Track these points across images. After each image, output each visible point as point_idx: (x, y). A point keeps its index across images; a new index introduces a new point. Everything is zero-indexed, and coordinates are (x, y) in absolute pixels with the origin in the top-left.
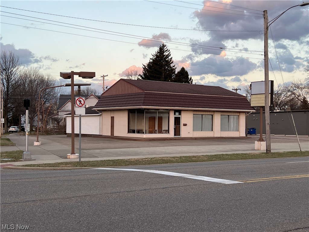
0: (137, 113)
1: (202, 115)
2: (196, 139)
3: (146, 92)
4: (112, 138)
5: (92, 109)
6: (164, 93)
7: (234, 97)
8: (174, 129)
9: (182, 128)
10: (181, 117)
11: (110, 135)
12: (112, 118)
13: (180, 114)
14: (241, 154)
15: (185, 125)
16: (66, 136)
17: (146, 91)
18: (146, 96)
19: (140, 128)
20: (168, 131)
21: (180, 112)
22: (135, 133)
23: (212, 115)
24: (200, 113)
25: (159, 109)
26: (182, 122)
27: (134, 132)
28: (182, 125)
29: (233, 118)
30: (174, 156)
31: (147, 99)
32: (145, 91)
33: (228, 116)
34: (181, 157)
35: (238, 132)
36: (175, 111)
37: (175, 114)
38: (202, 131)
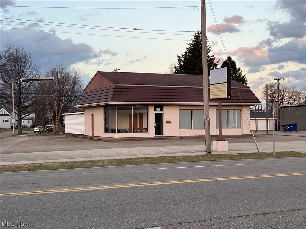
1: (191, 110)
2: (181, 138)
3: (117, 85)
5: (75, 106)
6: (140, 85)
8: (154, 127)
9: (165, 126)
10: (163, 113)
11: (91, 135)
12: (92, 115)
13: (162, 110)
15: (168, 122)
16: (65, 136)
17: (117, 84)
18: (117, 90)
20: (147, 130)
21: (161, 107)
24: (188, 108)
25: (136, 105)
26: (165, 118)
28: (165, 122)
29: (234, 113)
31: (117, 93)
32: (116, 85)
33: (227, 110)
36: (156, 107)
37: (155, 110)
38: (192, 129)
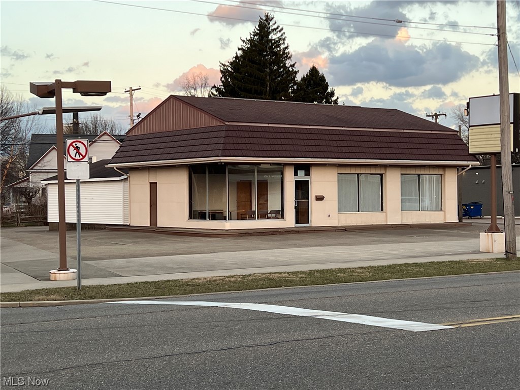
0: (209, 173)
1: (358, 174)
2: (345, 230)
3: (229, 124)
4: (154, 231)
5: (106, 166)
6: (270, 125)
7: (430, 132)
8: (294, 207)
9: (314, 205)
10: (309, 180)
11: (149, 225)
12: (153, 186)
13: (308, 174)
14: (449, 262)
15: (320, 198)
16: (47, 228)
17: (229, 122)
18: (230, 133)
19: (216, 207)
20: (280, 214)
21: (307, 168)
22: (206, 219)
23: (381, 175)
24: (353, 171)
25: (260, 164)
26: (313, 192)
27: (202, 216)
28: (314, 198)
29: (430, 181)
30: (295, 270)
31: (230, 140)
32: (227, 123)
33: (419, 175)
34: (311, 273)
35: (441, 213)
36: (297, 167)
37: (296, 174)
38: (359, 211)
